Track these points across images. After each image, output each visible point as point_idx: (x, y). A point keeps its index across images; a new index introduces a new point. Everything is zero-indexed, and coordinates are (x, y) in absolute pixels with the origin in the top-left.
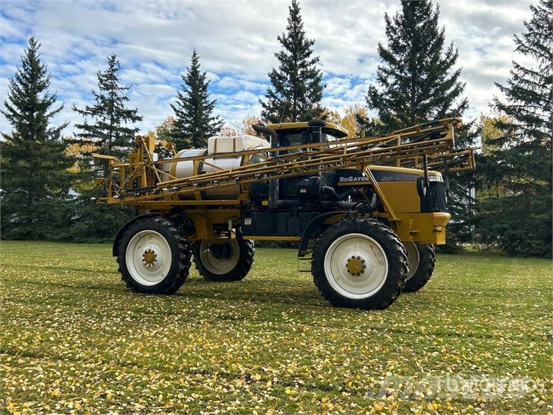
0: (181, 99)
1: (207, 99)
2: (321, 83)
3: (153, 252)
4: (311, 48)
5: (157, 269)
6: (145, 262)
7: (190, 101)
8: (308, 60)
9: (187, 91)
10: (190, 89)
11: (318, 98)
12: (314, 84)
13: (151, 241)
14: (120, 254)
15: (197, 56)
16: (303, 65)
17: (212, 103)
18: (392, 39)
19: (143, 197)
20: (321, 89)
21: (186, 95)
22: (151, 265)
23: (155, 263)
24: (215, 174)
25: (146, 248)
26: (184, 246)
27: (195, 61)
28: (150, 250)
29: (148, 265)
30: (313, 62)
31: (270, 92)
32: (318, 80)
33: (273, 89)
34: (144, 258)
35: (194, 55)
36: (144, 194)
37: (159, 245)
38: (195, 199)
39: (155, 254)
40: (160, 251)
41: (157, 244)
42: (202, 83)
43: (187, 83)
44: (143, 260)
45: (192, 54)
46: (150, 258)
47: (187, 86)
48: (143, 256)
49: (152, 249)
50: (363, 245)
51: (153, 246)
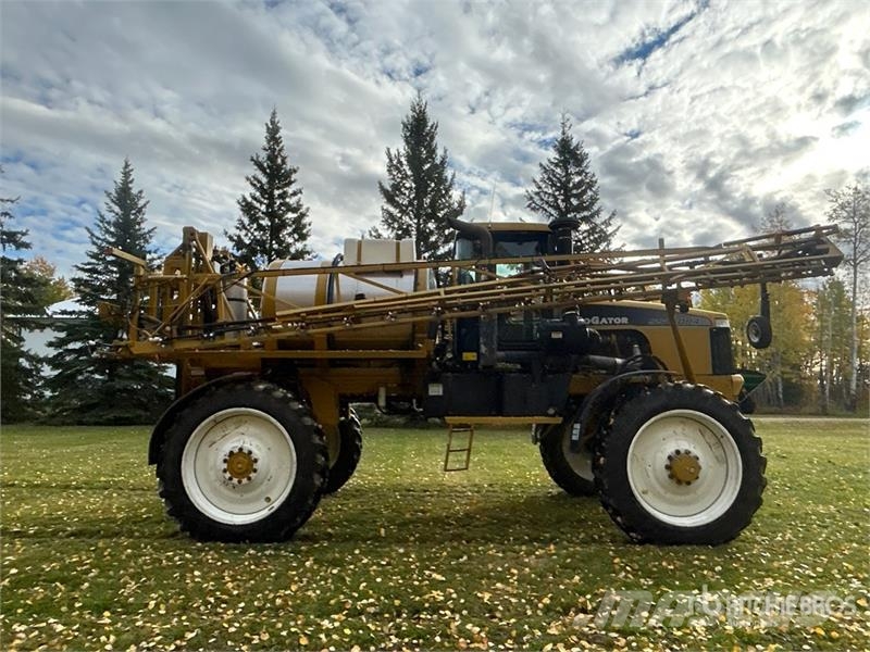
0: (102, 222)
1: (142, 225)
2: (306, 220)
3: (250, 452)
4: (293, 177)
5: (254, 489)
6: (228, 475)
7: (116, 225)
8: (290, 190)
9: (113, 211)
10: (117, 209)
11: (303, 237)
12: (297, 221)
13: (241, 430)
14: (166, 458)
15: (130, 168)
16: (281, 196)
17: (150, 232)
18: (393, 179)
19: (219, 342)
20: (304, 226)
21: (110, 217)
22: (245, 481)
23: (252, 475)
24: (375, 302)
25: (231, 443)
26: (321, 439)
27: (127, 174)
28: (241, 449)
29: (235, 480)
30: (295, 194)
31: (242, 223)
32: (303, 215)
33: (246, 221)
34: (225, 466)
35: (127, 166)
36: (221, 334)
37: (261, 439)
38: (312, 349)
39: (254, 456)
40: (264, 450)
41: (255, 436)
42: (136, 204)
43: (113, 201)
44: (225, 471)
45: (123, 164)
46: (240, 466)
47: (112, 205)
48: (225, 461)
49: (247, 447)
50: (688, 430)
51: (247, 440)
